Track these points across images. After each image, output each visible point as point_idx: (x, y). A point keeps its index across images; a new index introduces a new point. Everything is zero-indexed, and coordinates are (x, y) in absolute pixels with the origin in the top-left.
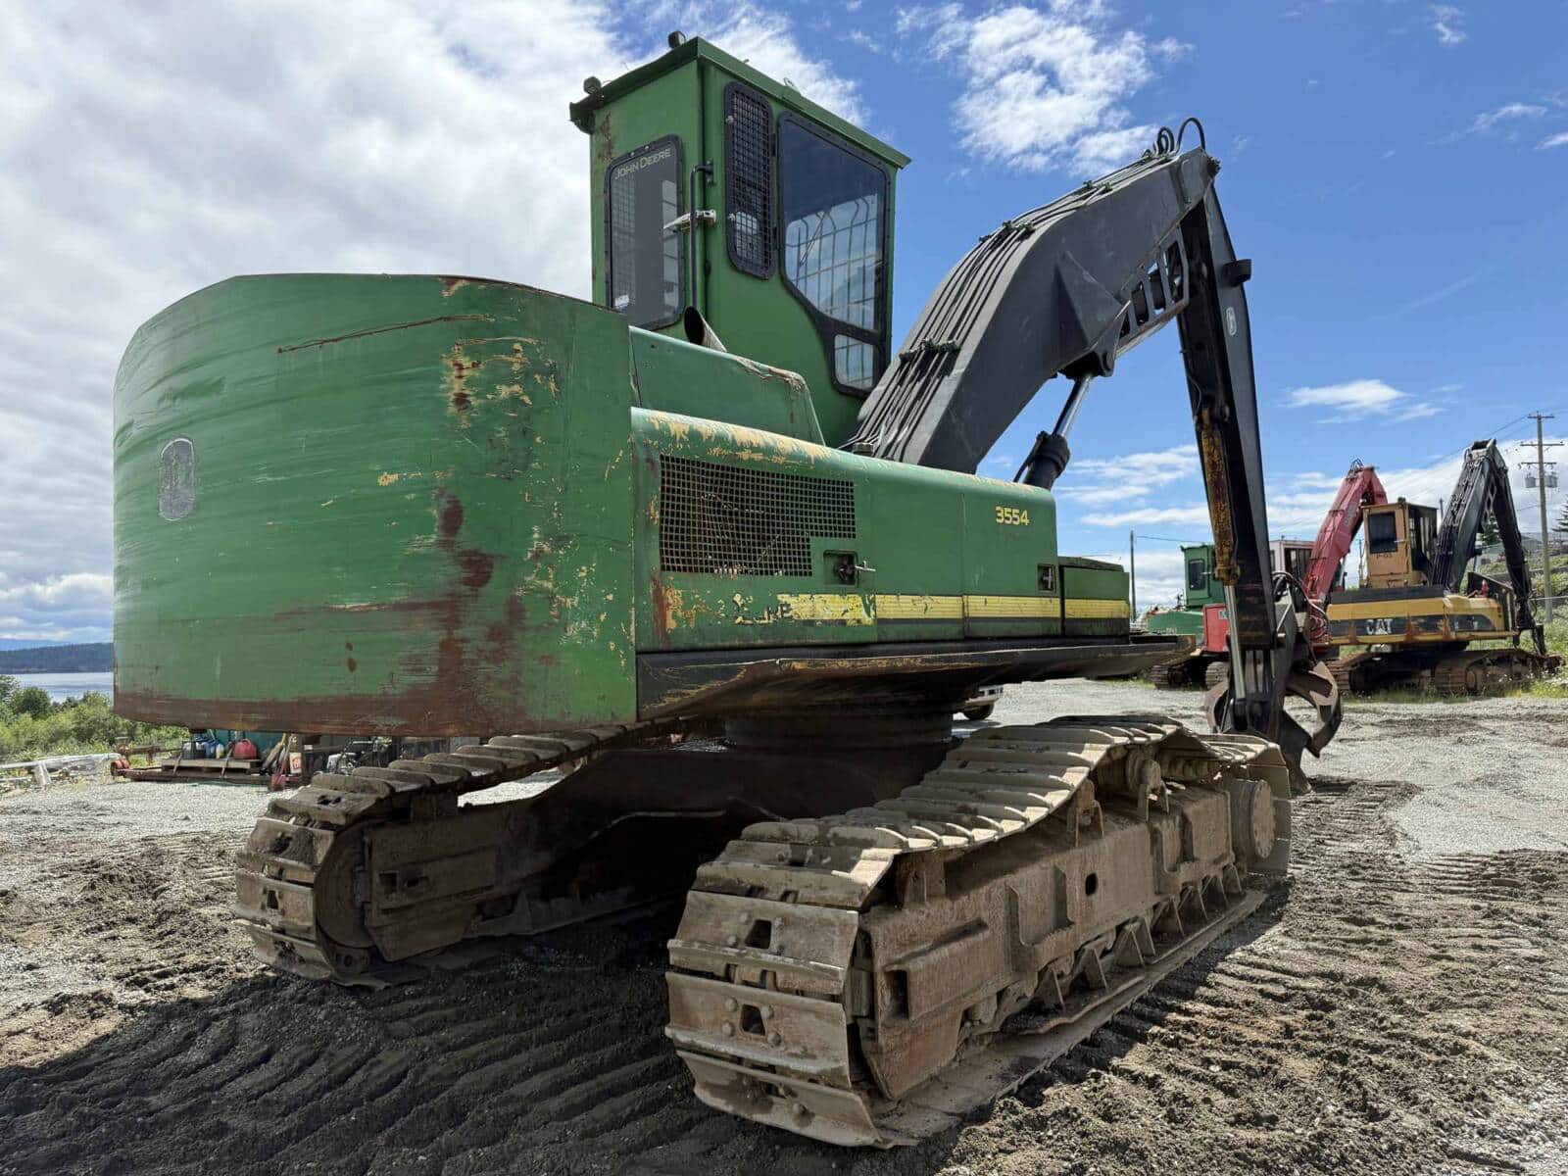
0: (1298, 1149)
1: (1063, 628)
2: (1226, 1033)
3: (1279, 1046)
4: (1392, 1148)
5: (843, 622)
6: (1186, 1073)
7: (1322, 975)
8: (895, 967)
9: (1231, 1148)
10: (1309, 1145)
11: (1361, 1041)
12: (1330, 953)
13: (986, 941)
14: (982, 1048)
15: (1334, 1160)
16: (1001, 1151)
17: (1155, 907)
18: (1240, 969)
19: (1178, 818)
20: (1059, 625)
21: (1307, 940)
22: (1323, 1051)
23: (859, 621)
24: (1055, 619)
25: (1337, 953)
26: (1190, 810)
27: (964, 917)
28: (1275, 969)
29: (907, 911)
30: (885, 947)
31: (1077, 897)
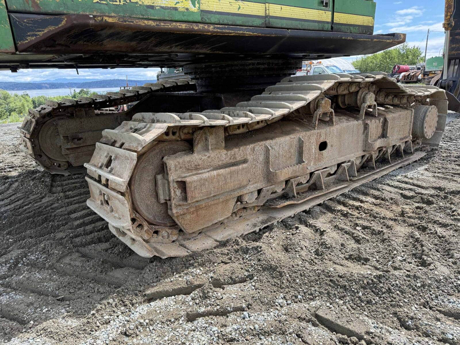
0: (365, 282)
1: (332, 28)
2: (372, 212)
3: (395, 220)
4: (423, 286)
5: (176, 9)
6: (342, 229)
7: (435, 188)
8: (180, 180)
9: (329, 276)
10: (372, 281)
11: (438, 221)
12: (444, 178)
13: (243, 169)
14: (254, 212)
15: (384, 290)
16: (222, 262)
17: (363, 157)
18: (396, 184)
19: (382, 119)
20: (330, 25)
21: (435, 173)
22: (416, 224)
23: (187, 9)
24: (328, 23)
25: (447, 179)
26: (389, 116)
27: (236, 158)
28: (414, 185)
29: (195, 155)
30: (176, 170)
31: (313, 151)
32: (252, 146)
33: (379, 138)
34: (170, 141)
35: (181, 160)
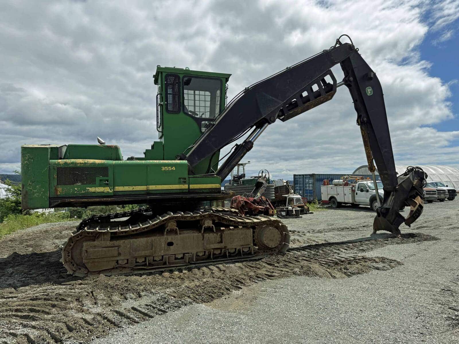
1: (189, 191)
5: (104, 192)
8: (86, 250)
17: (205, 252)
23: (108, 192)
24: (186, 189)
27: (113, 245)
29: (95, 242)
30: (86, 246)
31: (163, 246)
32: (123, 241)
33: (218, 243)
34: (90, 236)
35: (89, 243)
